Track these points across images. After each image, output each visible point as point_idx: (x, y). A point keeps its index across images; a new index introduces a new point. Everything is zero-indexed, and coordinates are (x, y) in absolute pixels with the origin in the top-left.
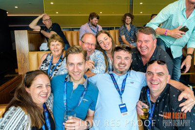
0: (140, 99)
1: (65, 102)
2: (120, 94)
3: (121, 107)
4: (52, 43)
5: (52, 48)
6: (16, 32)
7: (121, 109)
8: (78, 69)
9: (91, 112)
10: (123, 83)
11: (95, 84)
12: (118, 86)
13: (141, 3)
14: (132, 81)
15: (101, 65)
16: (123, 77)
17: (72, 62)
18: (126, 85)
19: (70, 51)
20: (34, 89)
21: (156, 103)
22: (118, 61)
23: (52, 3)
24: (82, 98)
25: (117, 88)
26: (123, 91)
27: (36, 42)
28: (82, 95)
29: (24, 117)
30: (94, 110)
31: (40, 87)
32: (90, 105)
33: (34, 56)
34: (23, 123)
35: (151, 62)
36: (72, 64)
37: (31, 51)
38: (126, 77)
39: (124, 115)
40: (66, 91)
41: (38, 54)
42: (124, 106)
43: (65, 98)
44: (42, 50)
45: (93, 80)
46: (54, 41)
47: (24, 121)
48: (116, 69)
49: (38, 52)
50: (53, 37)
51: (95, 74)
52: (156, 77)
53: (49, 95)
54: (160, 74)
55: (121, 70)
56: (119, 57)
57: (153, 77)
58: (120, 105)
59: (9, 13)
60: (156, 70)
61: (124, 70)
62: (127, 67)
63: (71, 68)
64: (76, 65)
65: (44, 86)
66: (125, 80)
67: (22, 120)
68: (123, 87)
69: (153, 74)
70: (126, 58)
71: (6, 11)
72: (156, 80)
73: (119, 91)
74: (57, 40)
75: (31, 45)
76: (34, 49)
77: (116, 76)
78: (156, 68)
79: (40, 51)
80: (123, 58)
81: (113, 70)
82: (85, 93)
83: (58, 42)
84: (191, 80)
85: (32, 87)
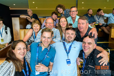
0: (79, 57)
1: (37, 57)
2: (67, 54)
3: (67, 61)
4: (34, 25)
5: (34, 28)
6: (13, 18)
7: (67, 62)
8: (47, 40)
9: (51, 63)
10: (70, 48)
11: (54, 48)
12: (66, 49)
13: (83, 3)
14: (75, 47)
15: (58, 38)
16: (70, 44)
17: (45, 36)
18: (71, 49)
19: (45, 30)
20: (16, 51)
21: (87, 59)
22: (67, 36)
23: (34, 3)
24: (46, 56)
25: (66, 50)
26: (69, 52)
27: (24, 24)
28: (47, 54)
29: (10, 67)
30: (53, 62)
31: (20, 49)
32: (51, 60)
33: (22, 32)
34: (10, 70)
35: (86, 36)
36: (45, 37)
37: (21, 29)
38: (72, 44)
39: (68, 65)
40: (38, 51)
41: (24, 31)
42: (69, 60)
43: (37, 56)
44: (27, 29)
45: (53, 45)
46: (35, 24)
47: (10, 69)
48: (66, 40)
49: (25, 30)
50: (35, 22)
51: (55, 42)
52: (87, 45)
53: (25, 53)
54: (89, 43)
55: (69, 41)
56: (68, 34)
57: (85, 45)
58: (67, 60)
59: (11, 8)
60: (87, 41)
61: (70, 40)
62: (73, 39)
63: (43, 39)
64: (47, 38)
65: (22, 49)
66: (71, 46)
67: (9, 68)
68: (70, 50)
69: (86, 43)
70: (72, 34)
71: (9, 7)
72: (87, 47)
73: (67, 52)
74: (37, 23)
75: (21, 25)
76: (23, 28)
77: (66, 44)
78: (87, 40)
79: (26, 29)
80: (70, 34)
81: (65, 40)
82: (48, 53)
83: (37, 25)
84: (109, 46)
85: (16, 49)
